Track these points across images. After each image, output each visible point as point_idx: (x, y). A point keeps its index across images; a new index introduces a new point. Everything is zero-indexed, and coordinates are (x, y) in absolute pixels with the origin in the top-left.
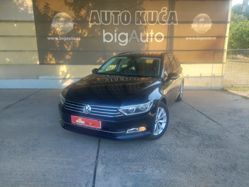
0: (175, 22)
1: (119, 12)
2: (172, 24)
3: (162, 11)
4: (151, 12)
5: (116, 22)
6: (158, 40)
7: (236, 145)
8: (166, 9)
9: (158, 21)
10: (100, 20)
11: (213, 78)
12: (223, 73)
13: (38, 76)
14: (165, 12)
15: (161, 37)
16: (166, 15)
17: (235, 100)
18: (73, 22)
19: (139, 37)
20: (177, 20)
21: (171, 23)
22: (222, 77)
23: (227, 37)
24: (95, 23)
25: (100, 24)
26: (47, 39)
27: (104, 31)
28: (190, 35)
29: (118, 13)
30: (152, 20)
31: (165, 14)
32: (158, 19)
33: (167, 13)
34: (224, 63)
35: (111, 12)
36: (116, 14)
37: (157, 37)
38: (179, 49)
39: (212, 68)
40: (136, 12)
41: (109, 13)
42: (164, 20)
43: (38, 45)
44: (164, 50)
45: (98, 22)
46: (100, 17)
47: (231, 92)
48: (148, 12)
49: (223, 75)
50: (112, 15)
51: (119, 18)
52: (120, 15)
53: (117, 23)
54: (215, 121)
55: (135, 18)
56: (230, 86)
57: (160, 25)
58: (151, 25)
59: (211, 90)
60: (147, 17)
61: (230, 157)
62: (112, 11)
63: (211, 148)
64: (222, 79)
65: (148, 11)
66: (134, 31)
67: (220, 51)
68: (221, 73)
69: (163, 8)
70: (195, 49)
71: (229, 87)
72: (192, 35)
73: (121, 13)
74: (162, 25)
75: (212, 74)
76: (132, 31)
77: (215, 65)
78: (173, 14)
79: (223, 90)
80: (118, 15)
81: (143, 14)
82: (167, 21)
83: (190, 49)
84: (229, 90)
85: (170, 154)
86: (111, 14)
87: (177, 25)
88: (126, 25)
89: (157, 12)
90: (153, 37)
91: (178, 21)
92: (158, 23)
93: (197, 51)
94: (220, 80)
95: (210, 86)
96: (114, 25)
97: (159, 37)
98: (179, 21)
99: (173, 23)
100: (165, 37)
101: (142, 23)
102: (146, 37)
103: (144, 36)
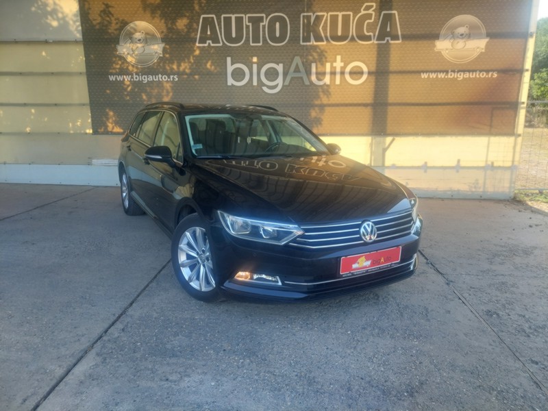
0: (395, 37)
1: (263, 17)
2: (388, 41)
3: (363, 12)
4: (337, 15)
5: (256, 40)
6: (353, 79)
7: (457, 335)
8: (372, 6)
9: (353, 36)
10: (221, 36)
11: (489, 172)
12: (517, 158)
13: (89, 158)
14: (372, 14)
15: (362, 73)
16: (372, 21)
17: (531, 226)
18: (162, 42)
19: (309, 73)
20: (400, 33)
21: (384, 40)
22: (512, 168)
23: (527, 70)
24: (209, 43)
25: (221, 44)
26: (109, 80)
27: (229, 59)
28: (432, 68)
29: (261, 19)
30: (340, 33)
31: (371, 19)
32: (353, 31)
33: (375, 16)
34: (519, 135)
35: (246, 18)
36: (256, 22)
37: (351, 73)
38: (404, 101)
39: (488, 147)
40: (302, 15)
41: (239, 21)
42: (368, 32)
43: (89, 92)
44: (369, 102)
45: (216, 40)
46: (220, 28)
47: (531, 207)
48: (331, 16)
49: (516, 163)
50: (248, 24)
51: (264, 31)
52: (266, 22)
53: (259, 42)
54: (441, 274)
55: (299, 31)
56: (537, 191)
57: (359, 44)
58: (336, 45)
59: (485, 200)
60: (327, 27)
61: (420, 363)
62: (248, 15)
63: (388, 337)
64: (512, 174)
65: (330, 13)
66: (297, 60)
67: (508, 106)
68: (511, 159)
69: (366, 4)
70: (445, 101)
71: (532, 194)
72: (436, 68)
73: (267, 18)
74: (363, 45)
75: (486, 161)
76: (293, 59)
77: (494, 139)
78: (389, 18)
79: (515, 201)
80: (261, 24)
81: (318, 19)
82: (374, 36)
83: (431, 101)
84: (530, 200)
85: (273, 344)
86: (246, 22)
87: (398, 43)
88: (279, 46)
89: (351, 13)
90: (342, 73)
91: (402, 35)
92: (353, 39)
93: (449, 107)
94: (507, 175)
95: (481, 190)
96: (253, 46)
97: (356, 73)
98: (405, 33)
99: (389, 38)
100: (370, 73)
101: (316, 41)
102: (324, 74)
103: (319, 70)
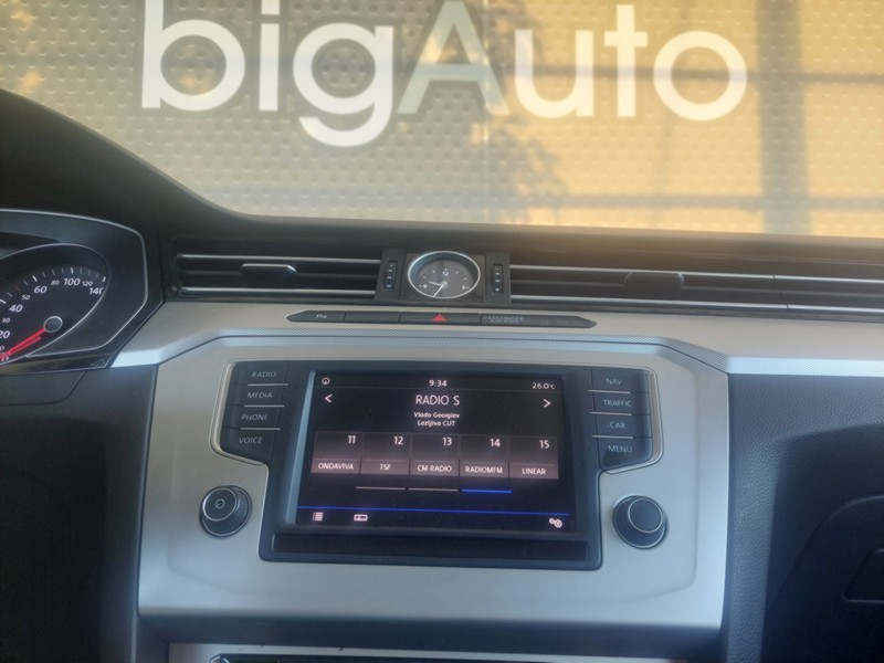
6: (691, 97)
15: (721, 76)
19: (502, 67)
37: (678, 75)
90: (644, 73)
97: (698, 75)
100: (751, 77)
102: (569, 72)
103: (551, 57)
